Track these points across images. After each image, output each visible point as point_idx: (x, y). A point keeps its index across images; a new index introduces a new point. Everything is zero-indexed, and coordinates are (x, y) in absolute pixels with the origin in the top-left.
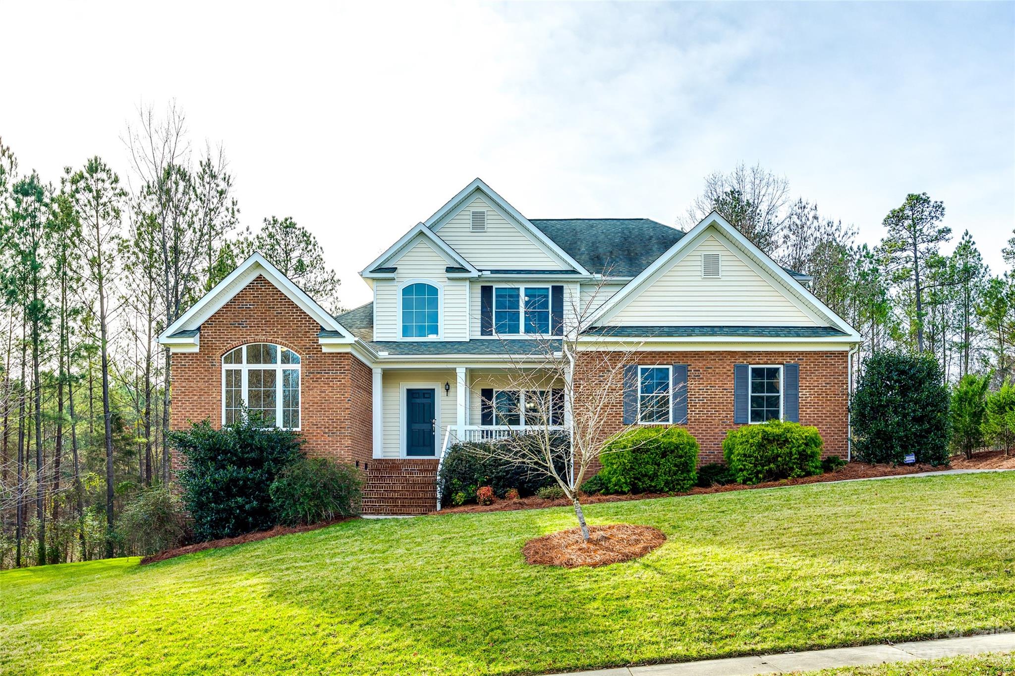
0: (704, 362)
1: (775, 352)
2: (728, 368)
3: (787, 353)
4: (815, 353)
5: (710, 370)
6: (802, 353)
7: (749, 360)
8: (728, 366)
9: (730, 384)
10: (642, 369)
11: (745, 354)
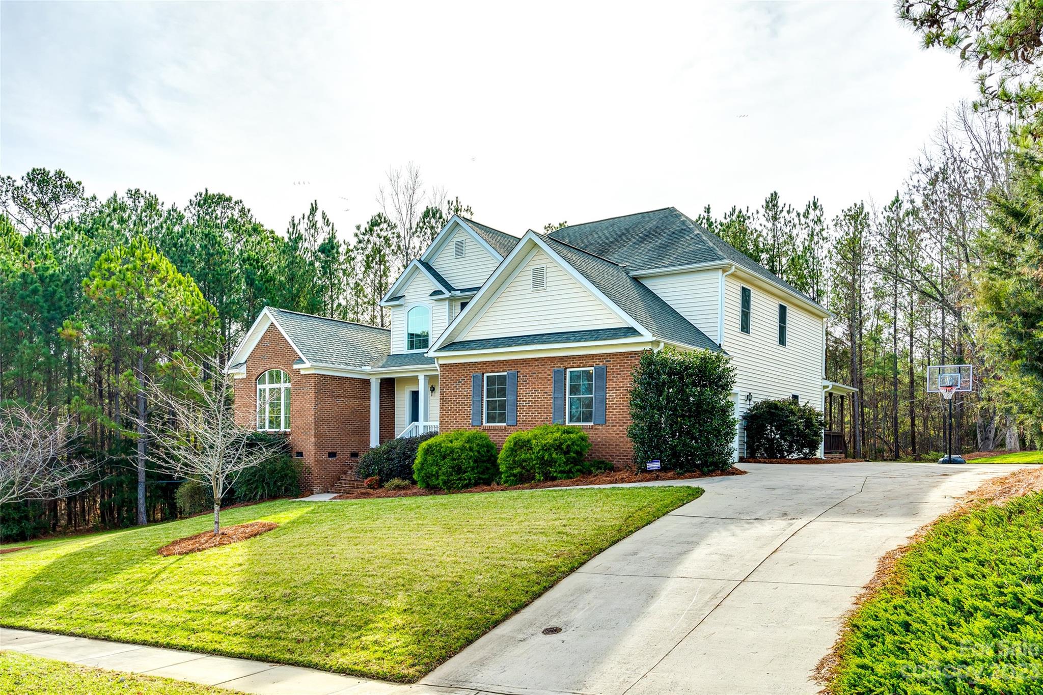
0: (530, 369)
1: (586, 356)
2: (548, 372)
3: (596, 355)
4: (622, 354)
5: (534, 376)
6: (609, 355)
7: (565, 364)
8: (549, 372)
9: (550, 388)
10: (488, 377)
11: (562, 359)
